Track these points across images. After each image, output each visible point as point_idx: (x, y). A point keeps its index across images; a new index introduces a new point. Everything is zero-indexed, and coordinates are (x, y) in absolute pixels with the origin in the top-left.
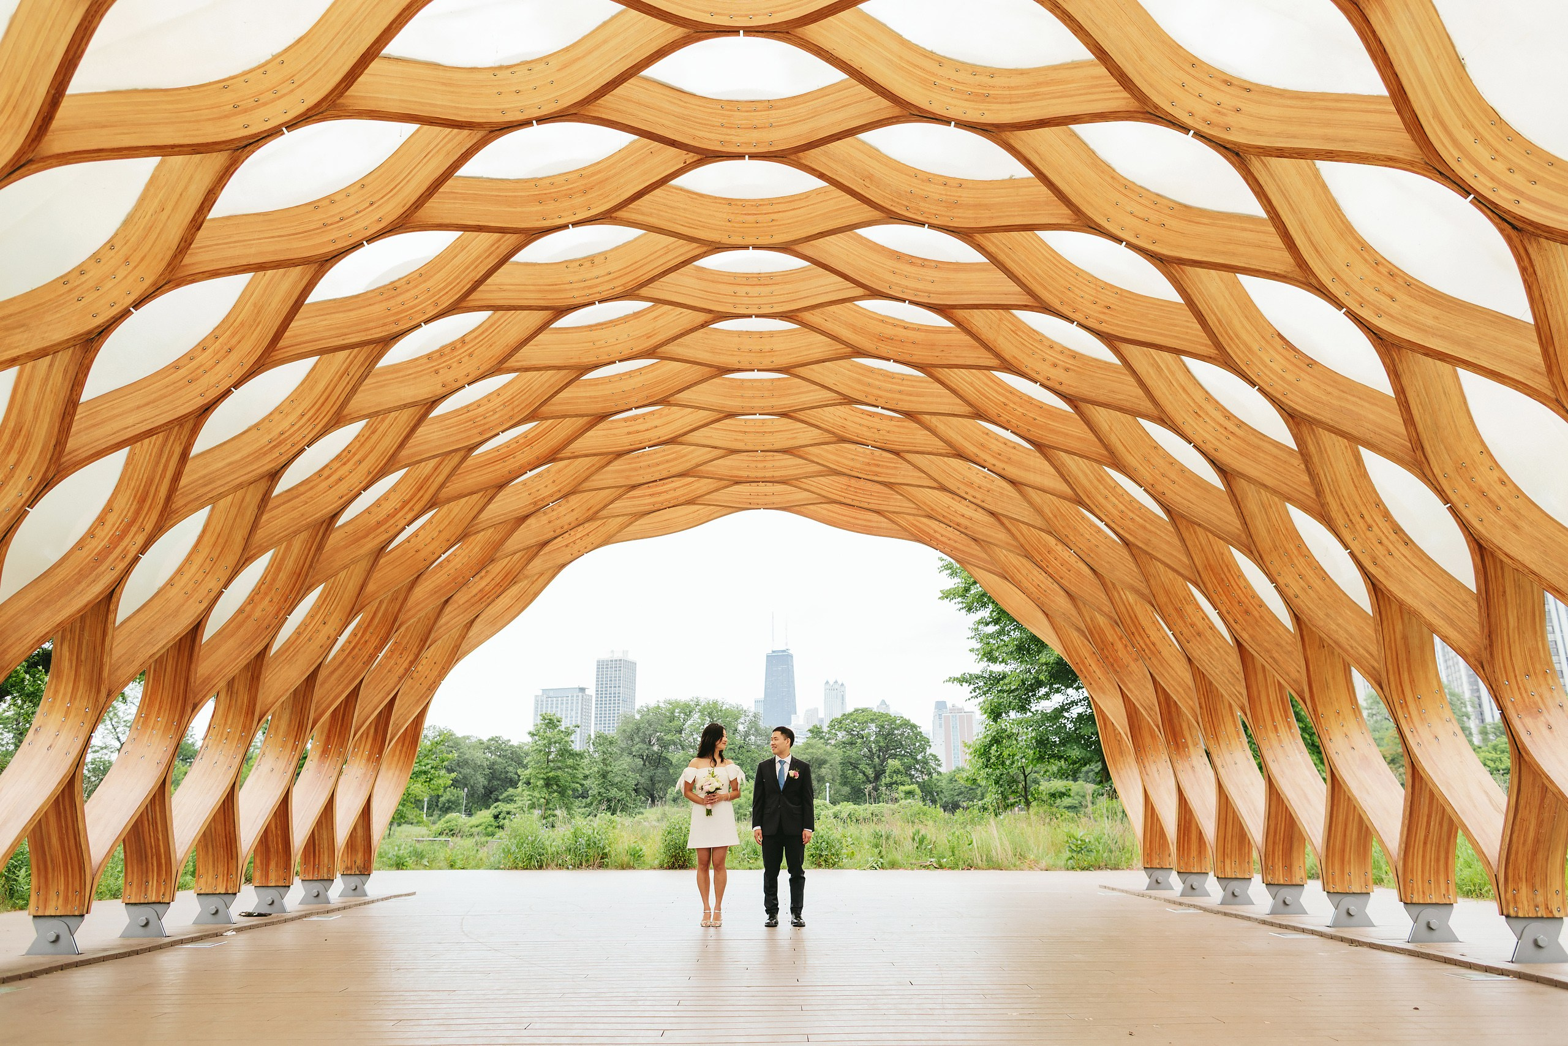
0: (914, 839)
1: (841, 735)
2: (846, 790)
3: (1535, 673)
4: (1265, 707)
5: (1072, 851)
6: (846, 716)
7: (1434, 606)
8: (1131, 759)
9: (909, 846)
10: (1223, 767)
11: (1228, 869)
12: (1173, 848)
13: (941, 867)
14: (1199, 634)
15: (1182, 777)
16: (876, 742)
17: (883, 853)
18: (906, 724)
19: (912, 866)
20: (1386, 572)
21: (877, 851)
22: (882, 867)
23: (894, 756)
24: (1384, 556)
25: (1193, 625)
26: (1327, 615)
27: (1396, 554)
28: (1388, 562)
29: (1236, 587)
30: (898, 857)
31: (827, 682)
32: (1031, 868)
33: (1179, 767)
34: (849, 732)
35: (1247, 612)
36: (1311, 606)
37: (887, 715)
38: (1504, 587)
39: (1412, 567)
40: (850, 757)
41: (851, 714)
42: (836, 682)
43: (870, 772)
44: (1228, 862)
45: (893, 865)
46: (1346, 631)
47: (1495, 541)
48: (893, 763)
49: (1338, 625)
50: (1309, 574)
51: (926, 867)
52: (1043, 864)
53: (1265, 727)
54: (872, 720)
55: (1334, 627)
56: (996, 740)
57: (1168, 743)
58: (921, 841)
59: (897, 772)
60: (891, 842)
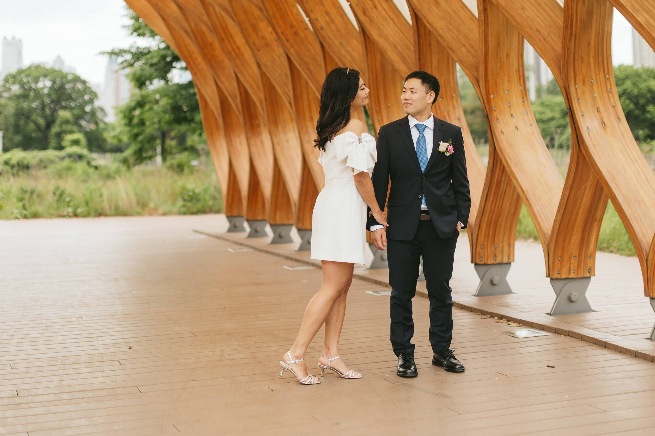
0: (54, 193)
1: (16, 89)
2: (18, 138)
3: (446, 97)
4: (306, 104)
5: (184, 200)
6: (21, 72)
7: (396, 47)
8: (222, 133)
9: (50, 198)
10: (278, 144)
11: (278, 218)
12: (245, 202)
13: (76, 215)
14: (267, 45)
15: (254, 149)
16: (49, 95)
17: (27, 205)
18: (77, 79)
19: (51, 216)
20: (371, 21)
21: (20, 204)
22: (25, 217)
23: (65, 108)
24: (371, 9)
25: (263, 38)
26: (341, 43)
27: (380, 8)
28: (373, 13)
29: (290, 14)
30: (39, 209)
31: (5, 38)
32: (150, 214)
33: (252, 142)
34: (22, 85)
35: (296, 33)
36: (331, 36)
37: (60, 71)
38: (430, 41)
39: (388, 18)
40: (22, 109)
41: (25, 70)
42: (14, 38)
43: (42, 122)
44: (278, 213)
45: (35, 216)
46: (351, 56)
47: (423, 12)
48: (64, 114)
49: (347, 52)
50: (333, 11)
51: (63, 216)
52: (161, 210)
53: (304, 118)
54: (45, 76)
55: (343, 52)
56: (141, 104)
57: (245, 123)
58: (61, 195)
59: (67, 122)
60: (35, 196)
